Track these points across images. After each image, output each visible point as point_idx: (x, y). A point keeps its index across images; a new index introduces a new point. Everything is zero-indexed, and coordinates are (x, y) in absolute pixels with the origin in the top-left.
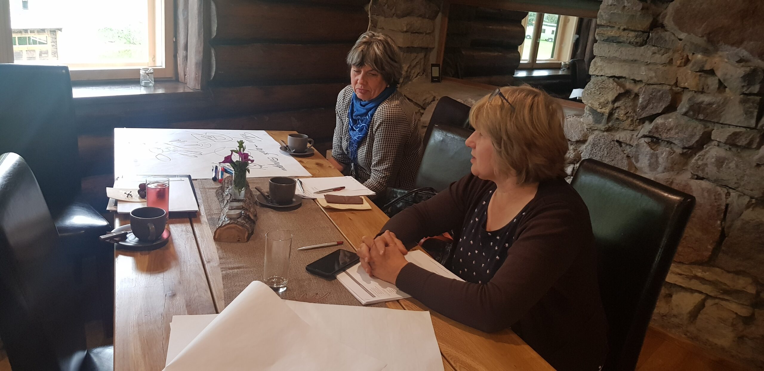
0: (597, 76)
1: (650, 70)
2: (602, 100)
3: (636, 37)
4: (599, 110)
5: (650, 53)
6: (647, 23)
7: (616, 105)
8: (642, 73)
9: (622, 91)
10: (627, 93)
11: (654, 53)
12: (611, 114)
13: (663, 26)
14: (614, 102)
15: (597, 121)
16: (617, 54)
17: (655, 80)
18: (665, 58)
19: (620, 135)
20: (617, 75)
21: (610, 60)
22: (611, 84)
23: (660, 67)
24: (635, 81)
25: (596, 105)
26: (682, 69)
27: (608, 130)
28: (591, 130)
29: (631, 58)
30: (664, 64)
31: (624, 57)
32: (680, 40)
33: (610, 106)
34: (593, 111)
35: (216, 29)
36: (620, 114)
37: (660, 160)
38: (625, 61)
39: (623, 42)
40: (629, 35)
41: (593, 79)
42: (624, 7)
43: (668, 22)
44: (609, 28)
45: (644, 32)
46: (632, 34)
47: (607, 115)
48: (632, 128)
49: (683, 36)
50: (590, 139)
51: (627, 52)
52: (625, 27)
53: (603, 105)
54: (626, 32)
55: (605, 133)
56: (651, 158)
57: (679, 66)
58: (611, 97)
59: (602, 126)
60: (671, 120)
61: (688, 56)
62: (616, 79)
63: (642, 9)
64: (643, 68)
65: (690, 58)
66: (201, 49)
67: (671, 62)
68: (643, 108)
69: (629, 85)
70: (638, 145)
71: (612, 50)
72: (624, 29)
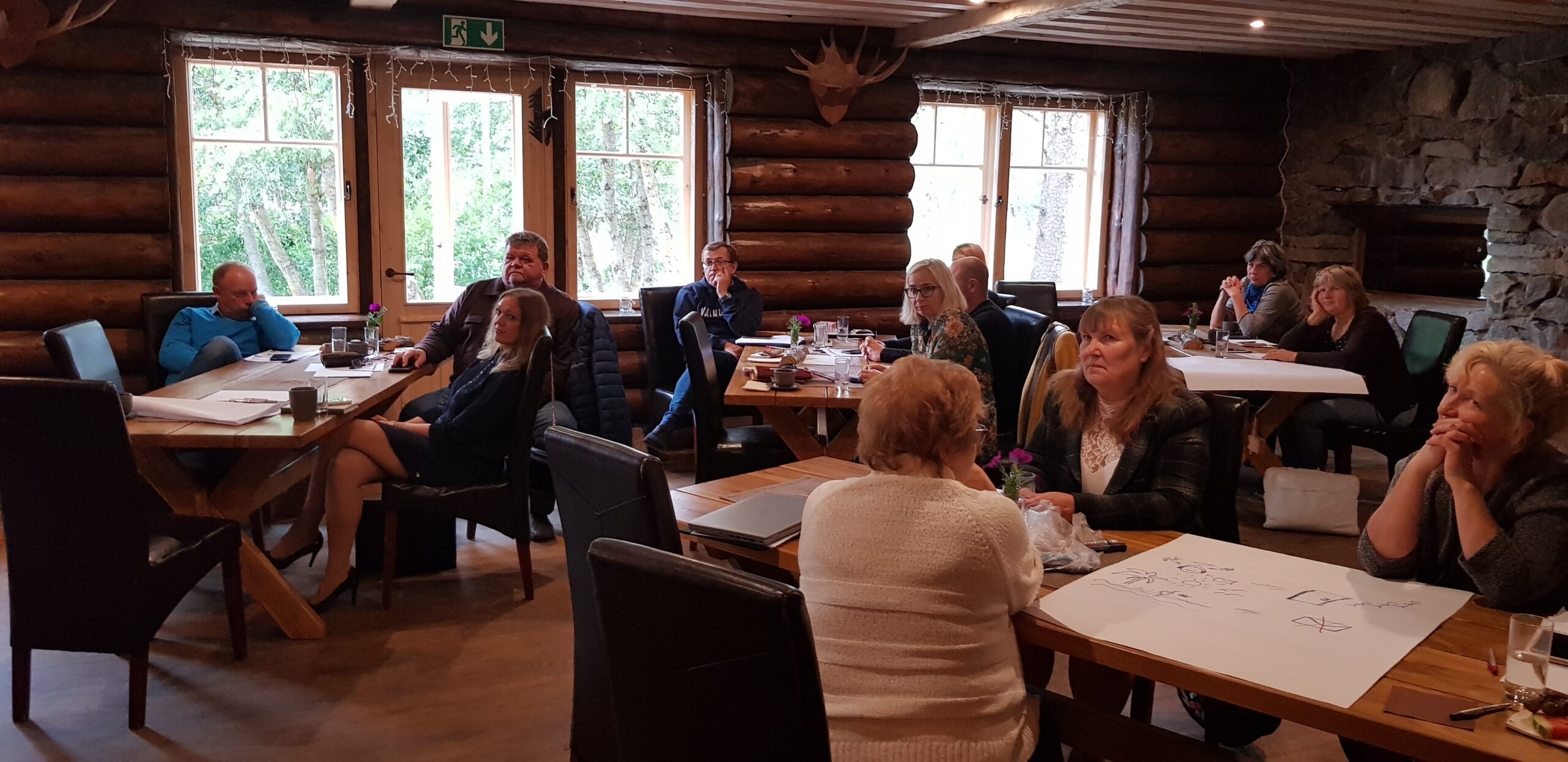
1: (1534, 263)
2: (1497, 293)
3: (1518, 237)
4: (1495, 302)
5: (1531, 250)
6: (1525, 226)
7: (1510, 295)
8: (1528, 267)
9: (1513, 283)
10: (1518, 285)
11: (1535, 249)
12: (1506, 304)
13: (1540, 227)
14: (1508, 292)
15: (1496, 311)
16: (1505, 253)
17: (1537, 272)
18: (1543, 253)
19: (1516, 322)
20: (1509, 270)
21: (1500, 258)
22: (1504, 278)
23: (1541, 260)
24: (1526, 275)
25: (1493, 298)
26: (1558, 260)
27: (1506, 318)
28: (1492, 320)
29: (1517, 255)
30: (1544, 258)
31: (1513, 255)
32: (1554, 237)
33: (1504, 297)
34: (1492, 303)
36: (1513, 303)
37: (1548, 338)
38: (1513, 258)
39: (1510, 242)
40: (1512, 236)
42: (1507, 214)
43: (1543, 222)
44: (1497, 232)
45: (1524, 233)
46: (1514, 235)
47: (1502, 304)
48: (1525, 314)
49: (1556, 233)
50: (1491, 328)
51: (1515, 250)
52: (1509, 230)
53: (1498, 297)
54: (1510, 234)
55: (1502, 321)
56: (1540, 338)
57: (1555, 258)
58: (1504, 289)
59: (1500, 316)
60: (1551, 303)
61: (1560, 250)
62: (1510, 275)
63: (1521, 214)
64: (1528, 263)
65: (1563, 251)
67: (1548, 256)
68: (1530, 295)
69: (1521, 279)
70: (1528, 327)
71: (1503, 250)
72: (1508, 232)
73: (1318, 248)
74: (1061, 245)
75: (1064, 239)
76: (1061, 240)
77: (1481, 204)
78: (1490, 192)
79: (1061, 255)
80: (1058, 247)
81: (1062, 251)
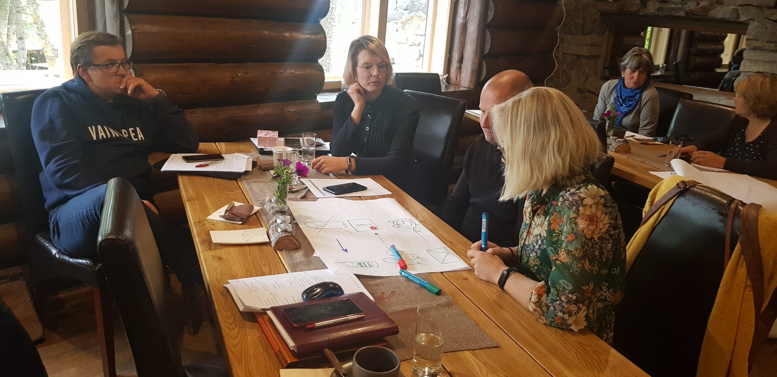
0: (746, 72)
16: (761, 58)
20: (761, 70)
21: (755, 61)
29: (771, 60)
31: (766, 60)
35: (489, 48)
38: (766, 62)
39: (766, 50)
40: (771, 45)
41: (742, 75)
42: (767, 27)
44: (755, 41)
46: (773, 45)
52: (768, 40)
54: (769, 43)
66: (477, 62)
71: (757, 55)
72: (767, 42)
73: (588, 45)
74: (332, 27)
75: (334, 23)
76: (332, 24)
77: (743, 18)
78: (753, 10)
79: (332, 34)
80: (330, 28)
81: (332, 31)
